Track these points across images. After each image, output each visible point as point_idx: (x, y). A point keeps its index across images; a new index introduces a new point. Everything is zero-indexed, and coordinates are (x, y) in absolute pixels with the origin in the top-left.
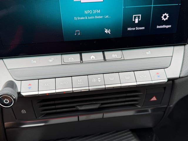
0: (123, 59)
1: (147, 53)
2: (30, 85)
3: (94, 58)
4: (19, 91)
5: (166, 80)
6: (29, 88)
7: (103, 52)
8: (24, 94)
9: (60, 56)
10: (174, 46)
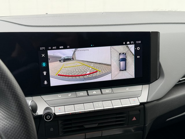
0: (113, 92)
1: (127, 89)
2: (60, 109)
3: (95, 93)
4: (54, 112)
5: (139, 104)
6: (60, 111)
7: (100, 89)
8: (57, 114)
9: (75, 92)
10: (143, 85)
